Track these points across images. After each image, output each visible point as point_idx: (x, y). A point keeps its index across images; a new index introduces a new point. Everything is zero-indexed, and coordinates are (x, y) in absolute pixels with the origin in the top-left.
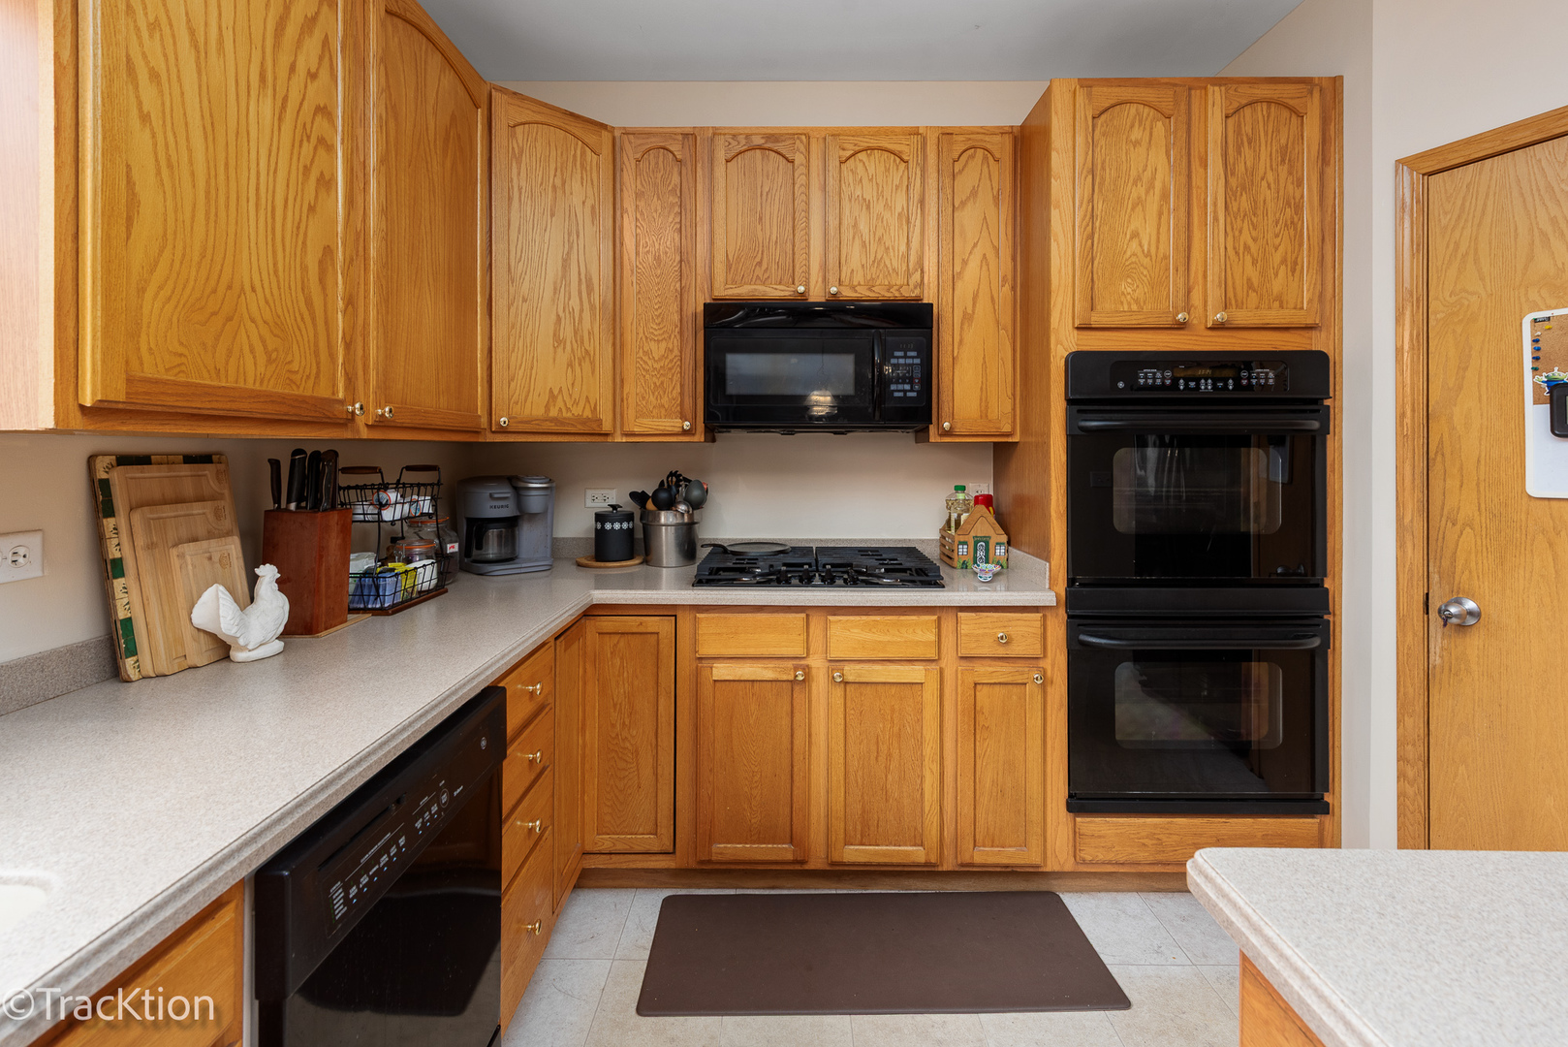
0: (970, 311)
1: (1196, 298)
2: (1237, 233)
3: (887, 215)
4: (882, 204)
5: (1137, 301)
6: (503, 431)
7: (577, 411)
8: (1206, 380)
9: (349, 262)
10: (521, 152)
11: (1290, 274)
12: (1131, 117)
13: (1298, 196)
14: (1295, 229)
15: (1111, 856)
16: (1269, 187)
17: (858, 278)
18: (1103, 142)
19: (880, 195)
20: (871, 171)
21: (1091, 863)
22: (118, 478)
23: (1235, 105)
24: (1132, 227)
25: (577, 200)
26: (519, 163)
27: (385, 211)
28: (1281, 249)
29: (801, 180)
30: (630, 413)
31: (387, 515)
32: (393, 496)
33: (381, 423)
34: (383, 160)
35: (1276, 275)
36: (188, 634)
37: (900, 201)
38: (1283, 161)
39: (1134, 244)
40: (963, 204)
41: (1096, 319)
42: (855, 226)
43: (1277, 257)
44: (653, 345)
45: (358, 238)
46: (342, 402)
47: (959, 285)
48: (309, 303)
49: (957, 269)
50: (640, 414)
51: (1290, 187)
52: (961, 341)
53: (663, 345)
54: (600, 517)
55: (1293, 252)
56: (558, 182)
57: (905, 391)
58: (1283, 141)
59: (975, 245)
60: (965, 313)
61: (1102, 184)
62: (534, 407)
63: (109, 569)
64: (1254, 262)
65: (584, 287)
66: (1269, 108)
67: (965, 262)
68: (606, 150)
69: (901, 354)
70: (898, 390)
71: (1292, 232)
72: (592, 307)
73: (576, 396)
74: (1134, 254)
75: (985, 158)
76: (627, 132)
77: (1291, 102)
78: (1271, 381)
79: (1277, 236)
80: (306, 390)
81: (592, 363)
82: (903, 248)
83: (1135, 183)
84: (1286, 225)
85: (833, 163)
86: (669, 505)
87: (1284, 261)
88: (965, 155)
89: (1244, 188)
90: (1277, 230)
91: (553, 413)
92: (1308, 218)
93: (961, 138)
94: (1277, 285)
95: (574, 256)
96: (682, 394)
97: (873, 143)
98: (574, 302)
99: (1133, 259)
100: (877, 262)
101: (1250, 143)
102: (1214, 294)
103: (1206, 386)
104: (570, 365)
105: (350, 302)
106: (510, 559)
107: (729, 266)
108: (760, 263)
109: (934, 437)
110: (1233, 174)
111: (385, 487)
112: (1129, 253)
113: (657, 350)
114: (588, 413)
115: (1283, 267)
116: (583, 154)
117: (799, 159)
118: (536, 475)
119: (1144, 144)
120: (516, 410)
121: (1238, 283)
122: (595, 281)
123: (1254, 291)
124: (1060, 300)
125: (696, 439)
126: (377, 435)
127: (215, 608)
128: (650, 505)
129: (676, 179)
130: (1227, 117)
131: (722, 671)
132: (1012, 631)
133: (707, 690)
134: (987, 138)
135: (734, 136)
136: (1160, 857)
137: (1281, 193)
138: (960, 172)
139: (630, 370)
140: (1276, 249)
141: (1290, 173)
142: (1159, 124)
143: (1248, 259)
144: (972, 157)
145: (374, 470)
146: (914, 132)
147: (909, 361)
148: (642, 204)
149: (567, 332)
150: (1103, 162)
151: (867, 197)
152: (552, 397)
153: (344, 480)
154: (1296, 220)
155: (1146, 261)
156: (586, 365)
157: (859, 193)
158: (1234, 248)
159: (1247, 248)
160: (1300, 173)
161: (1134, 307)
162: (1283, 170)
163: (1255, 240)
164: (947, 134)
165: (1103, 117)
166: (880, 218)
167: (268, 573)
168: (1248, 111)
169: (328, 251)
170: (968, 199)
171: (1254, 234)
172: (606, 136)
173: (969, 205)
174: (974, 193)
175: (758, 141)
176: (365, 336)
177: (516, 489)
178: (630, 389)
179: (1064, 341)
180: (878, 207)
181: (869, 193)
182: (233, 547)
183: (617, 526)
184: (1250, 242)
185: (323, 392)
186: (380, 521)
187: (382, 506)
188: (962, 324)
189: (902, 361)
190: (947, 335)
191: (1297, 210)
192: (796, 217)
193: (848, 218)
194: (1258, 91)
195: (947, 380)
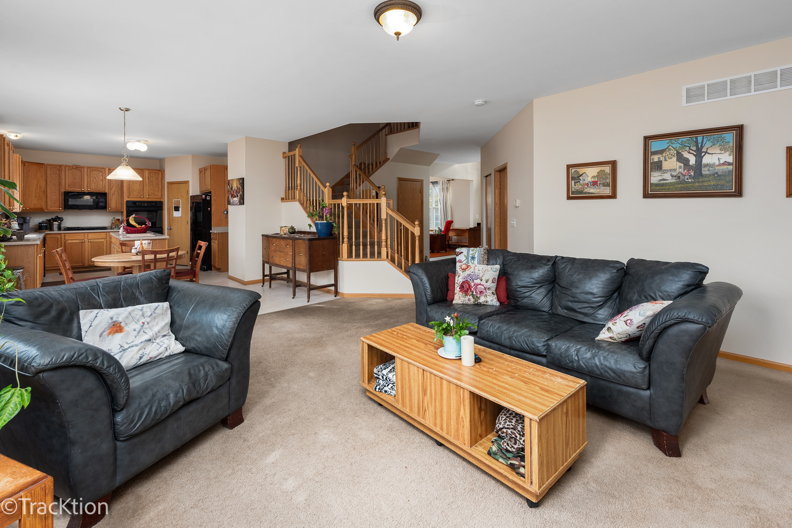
1: (145, 194)
3: (98, 179)
5: (136, 195)
6: (27, 210)
7: (39, 207)
10: (30, 170)
11: (158, 192)
13: (158, 183)
17: (94, 188)
20: (96, 173)
23: (150, 172)
25: (39, 176)
26: (30, 172)
29: (83, 174)
37: (101, 177)
38: (157, 179)
39: (136, 188)
41: (130, 197)
42: (93, 181)
44: (54, 198)
47: (112, 190)
49: (112, 187)
50: (50, 207)
52: (112, 197)
53: (56, 198)
55: (158, 190)
56: (36, 173)
58: (157, 177)
59: (114, 184)
60: (113, 193)
62: (32, 206)
64: (153, 191)
65: (40, 188)
66: (155, 173)
68: (44, 168)
70: (101, 204)
72: (42, 191)
73: (39, 205)
76: (48, 165)
77: (158, 172)
81: (41, 200)
82: (102, 184)
85: (88, 171)
86: (56, 221)
89: (151, 182)
90: (156, 187)
91: (35, 207)
92: (160, 186)
93: (111, 170)
94: (156, 193)
95: (38, 184)
96: (59, 204)
97: (96, 169)
98: (38, 191)
99: (135, 190)
100: (97, 186)
101: (152, 177)
102: (147, 194)
103: (146, 205)
104: (38, 200)
107: (69, 185)
108: (75, 185)
109: (107, 210)
110: (150, 180)
114: (41, 207)
116: (40, 168)
117: (82, 171)
120: (29, 207)
121: (150, 193)
122: (42, 188)
123: (153, 194)
124: (125, 195)
125: (61, 211)
128: (52, 221)
129: (58, 172)
130: (148, 174)
131: (69, 242)
133: (67, 245)
135: (69, 167)
137: (156, 183)
139: (48, 200)
140: (156, 190)
141: (157, 181)
146: (104, 168)
147: (103, 200)
148: (51, 176)
149: (38, 195)
152: (35, 205)
155: (138, 190)
157: (94, 176)
158: (150, 189)
160: (159, 181)
163: (153, 188)
168: (152, 173)
172: (44, 165)
175: (74, 168)
178: (49, 203)
179: (126, 199)
181: (96, 176)
183: (43, 224)
188: (113, 195)
189: (101, 200)
190: (109, 197)
191: (159, 185)
192: (82, 179)
193: (91, 180)
194: (153, 171)
195: (109, 203)
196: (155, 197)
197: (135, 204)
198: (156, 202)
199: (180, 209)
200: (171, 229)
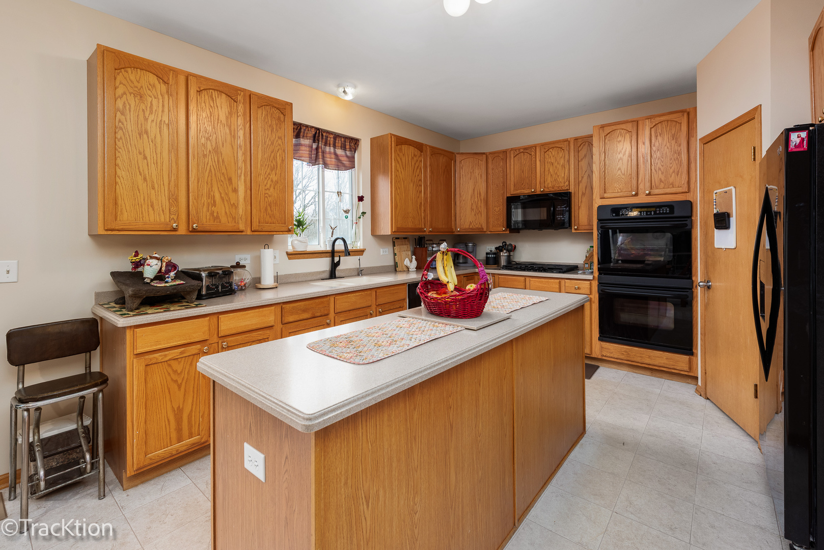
0: (584, 192)
1: (641, 186)
2: (656, 165)
3: (558, 166)
4: (557, 163)
5: (620, 189)
6: (459, 231)
7: (477, 226)
8: (644, 212)
9: (424, 204)
10: (463, 166)
11: (676, 176)
12: (618, 134)
13: (679, 150)
14: (678, 161)
15: (612, 355)
16: (668, 148)
17: (550, 185)
18: (608, 143)
19: (556, 160)
20: (553, 154)
21: (605, 356)
22: (396, 241)
23: (654, 124)
24: (618, 167)
25: (477, 174)
26: (462, 169)
27: (431, 193)
28: (673, 168)
29: (534, 159)
30: (491, 226)
31: (434, 249)
32: (435, 246)
33: (430, 231)
34: (430, 183)
35: (671, 176)
36: (404, 266)
37: (562, 162)
38: (673, 139)
39: (619, 172)
40: (582, 160)
41: (606, 195)
42: (549, 170)
43: (671, 171)
44: (496, 208)
45: (426, 199)
46: (423, 228)
47: (581, 185)
48: (418, 213)
49: (580, 179)
50: (493, 227)
51: (676, 148)
52: (581, 202)
53: (499, 208)
54: (487, 254)
55: (677, 168)
56: (472, 171)
57: (561, 218)
58: (673, 133)
59: (586, 172)
60: (583, 193)
61: (608, 155)
62: (466, 226)
63: (395, 254)
64: (662, 173)
65: (479, 195)
66: (668, 123)
67: (582, 177)
68: (485, 159)
69: (559, 207)
70: (559, 218)
71: (677, 162)
72: (481, 200)
73: (477, 222)
74: (619, 175)
75: (589, 144)
76: (490, 153)
77: (675, 120)
78: (668, 211)
79: (671, 164)
80: (418, 227)
81: (481, 214)
82: (563, 175)
83: (619, 153)
84: (675, 160)
85: (543, 153)
87: (674, 172)
88: (582, 145)
89: (658, 150)
90: (671, 162)
91: (471, 227)
92: (684, 157)
93: (580, 140)
94: (671, 180)
95: (476, 188)
96: (503, 221)
97: (553, 146)
98: (476, 200)
99: (619, 176)
100: (555, 180)
101: (660, 135)
102: (648, 185)
103: (644, 214)
104: (475, 215)
105: (424, 211)
106: (466, 263)
107: (515, 186)
108: (523, 184)
109: (573, 231)
110: (654, 146)
111: (433, 244)
112: (617, 175)
113: (497, 209)
114: (480, 227)
115: (673, 174)
116: (478, 162)
117: (533, 153)
118: (470, 242)
119: (622, 141)
120: (462, 227)
121: (656, 180)
122: (482, 193)
123: (662, 182)
124: (596, 190)
125: (507, 232)
126: (430, 234)
127: (407, 262)
128: (499, 251)
129: (501, 163)
130: (651, 128)
132: (580, 286)
134: (589, 139)
135: (516, 150)
136: (628, 358)
137: (673, 150)
138: (581, 150)
139: (491, 215)
140: (671, 168)
141: (676, 142)
142: (628, 134)
143: (660, 172)
144: (585, 145)
145: (431, 240)
146: (566, 140)
147: (562, 209)
148: (493, 171)
149: (474, 207)
150: (609, 149)
151: (552, 161)
152: (471, 223)
153: (427, 242)
154: (678, 157)
155: (623, 177)
156: (479, 215)
157: (550, 161)
158: (655, 169)
159: (659, 169)
160: (680, 142)
161: (619, 191)
162: (673, 142)
163: (662, 166)
164: (576, 139)
165: (608, 135)
166: (556, 167)
167: (414, 257)
168: (659, 125)
169: (421, 203)
170: (583, 158)
171: (662, 164)
172: (484, 156)
173: (583, 160)
174: (585, 156)
175: (522, 150)
176: (427, 216)
177: (466, 246)
178: (491, 220)
179: (597, 202)
180: (556, 164)
181: (553, 160)
182: (410, 253)
183: (490, 256)
184: (661, 167)
185: (420, 227)
186: (433, 250)
187: (433, 247)
188: (582, 196)
189: (560, 209)
190: (577, 201)
191: (679, 154)
192: (533, 169)
193: (547, 169)
194: (663, 118)
195: (576, 214)
196: (668, 190)
197: (618, 214)
198: (671, 206)
199: (733, 221)
200: (709, 287)
